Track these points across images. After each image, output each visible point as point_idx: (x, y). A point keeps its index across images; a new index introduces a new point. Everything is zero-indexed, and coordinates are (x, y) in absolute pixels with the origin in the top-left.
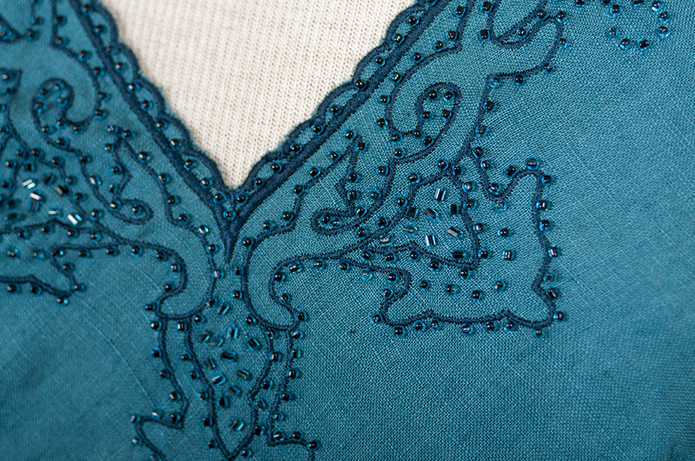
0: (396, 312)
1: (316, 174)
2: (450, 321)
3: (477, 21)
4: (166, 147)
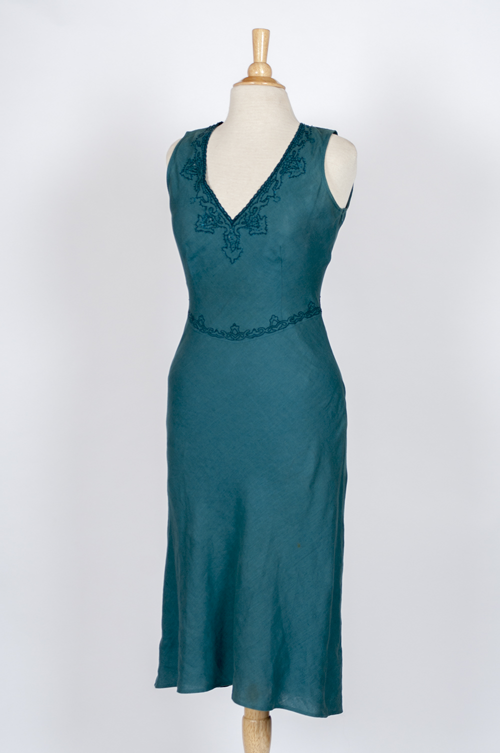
0: (251, 233)
1: (241, 218)
2: (256, 234)
3: (260, 200)
4: (225, 215)
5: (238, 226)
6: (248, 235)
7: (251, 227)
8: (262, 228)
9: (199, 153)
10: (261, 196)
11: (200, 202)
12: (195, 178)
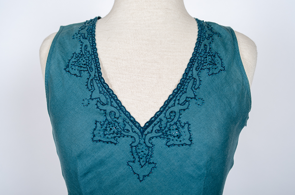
0: (168, 144)
1: (155, 125)
2: (176, 145)
3: (177, 102)
4: (131, 121)
5: (150, 135)
6: (165, 146)
7: (169, 137)
8: (185, 138)
9: (86, 46)
10: (178, 98)
11: (97, 104)
12: (85, 74)
